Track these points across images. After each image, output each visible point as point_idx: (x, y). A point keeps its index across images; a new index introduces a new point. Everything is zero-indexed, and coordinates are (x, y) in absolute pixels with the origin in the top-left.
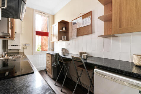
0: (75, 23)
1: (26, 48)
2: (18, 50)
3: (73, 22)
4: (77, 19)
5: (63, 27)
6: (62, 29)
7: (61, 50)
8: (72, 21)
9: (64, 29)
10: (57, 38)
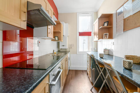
0: (120, 13)
1: (71, 48)
2: (66, 49)
3: (119, 11)
4: (123, 5)
5: (105, 22)
6: (104, 25)
7: (103, 51)
8: (117, 11)
9: (106, 25)
10: (98, 37)
